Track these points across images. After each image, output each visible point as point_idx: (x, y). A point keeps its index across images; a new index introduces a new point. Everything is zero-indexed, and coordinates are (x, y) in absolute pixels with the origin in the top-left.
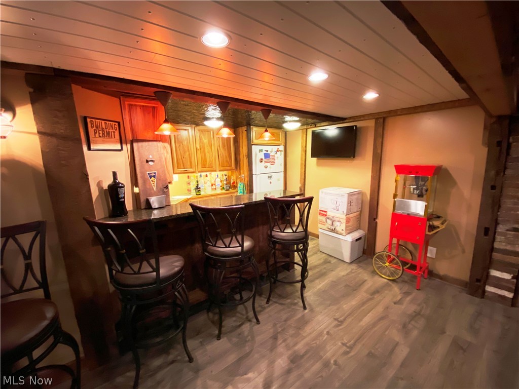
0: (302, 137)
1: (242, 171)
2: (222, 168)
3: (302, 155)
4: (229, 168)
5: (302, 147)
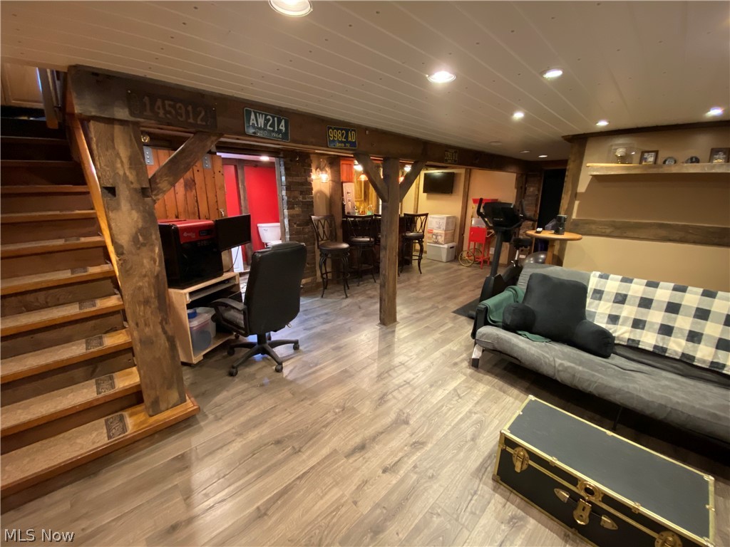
3: (415, 191)
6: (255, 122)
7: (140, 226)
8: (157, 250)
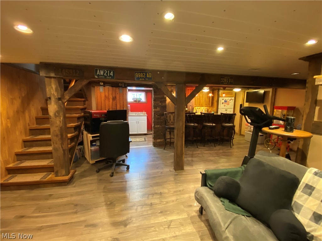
0: (243, 94)
1: (214, 107)
2: (206, 106)
3: (242, 101)
4: (209, 106)
5: (242, 98)
6: (99, 73)
7: (57, 110)
8: (62, 118)
